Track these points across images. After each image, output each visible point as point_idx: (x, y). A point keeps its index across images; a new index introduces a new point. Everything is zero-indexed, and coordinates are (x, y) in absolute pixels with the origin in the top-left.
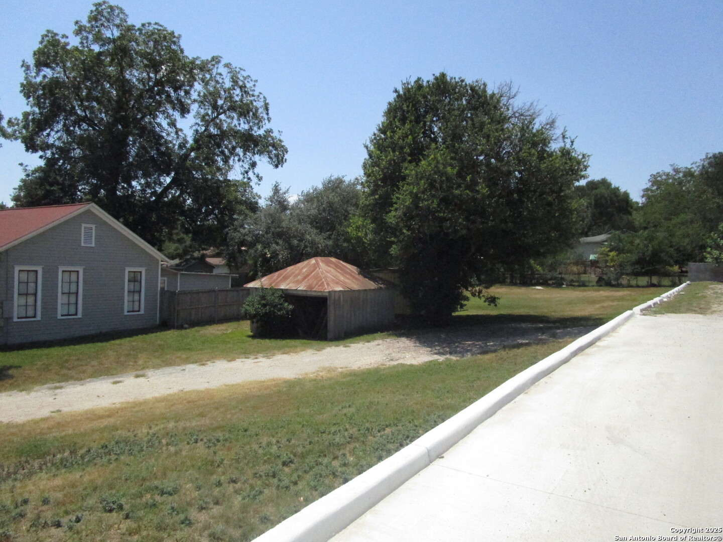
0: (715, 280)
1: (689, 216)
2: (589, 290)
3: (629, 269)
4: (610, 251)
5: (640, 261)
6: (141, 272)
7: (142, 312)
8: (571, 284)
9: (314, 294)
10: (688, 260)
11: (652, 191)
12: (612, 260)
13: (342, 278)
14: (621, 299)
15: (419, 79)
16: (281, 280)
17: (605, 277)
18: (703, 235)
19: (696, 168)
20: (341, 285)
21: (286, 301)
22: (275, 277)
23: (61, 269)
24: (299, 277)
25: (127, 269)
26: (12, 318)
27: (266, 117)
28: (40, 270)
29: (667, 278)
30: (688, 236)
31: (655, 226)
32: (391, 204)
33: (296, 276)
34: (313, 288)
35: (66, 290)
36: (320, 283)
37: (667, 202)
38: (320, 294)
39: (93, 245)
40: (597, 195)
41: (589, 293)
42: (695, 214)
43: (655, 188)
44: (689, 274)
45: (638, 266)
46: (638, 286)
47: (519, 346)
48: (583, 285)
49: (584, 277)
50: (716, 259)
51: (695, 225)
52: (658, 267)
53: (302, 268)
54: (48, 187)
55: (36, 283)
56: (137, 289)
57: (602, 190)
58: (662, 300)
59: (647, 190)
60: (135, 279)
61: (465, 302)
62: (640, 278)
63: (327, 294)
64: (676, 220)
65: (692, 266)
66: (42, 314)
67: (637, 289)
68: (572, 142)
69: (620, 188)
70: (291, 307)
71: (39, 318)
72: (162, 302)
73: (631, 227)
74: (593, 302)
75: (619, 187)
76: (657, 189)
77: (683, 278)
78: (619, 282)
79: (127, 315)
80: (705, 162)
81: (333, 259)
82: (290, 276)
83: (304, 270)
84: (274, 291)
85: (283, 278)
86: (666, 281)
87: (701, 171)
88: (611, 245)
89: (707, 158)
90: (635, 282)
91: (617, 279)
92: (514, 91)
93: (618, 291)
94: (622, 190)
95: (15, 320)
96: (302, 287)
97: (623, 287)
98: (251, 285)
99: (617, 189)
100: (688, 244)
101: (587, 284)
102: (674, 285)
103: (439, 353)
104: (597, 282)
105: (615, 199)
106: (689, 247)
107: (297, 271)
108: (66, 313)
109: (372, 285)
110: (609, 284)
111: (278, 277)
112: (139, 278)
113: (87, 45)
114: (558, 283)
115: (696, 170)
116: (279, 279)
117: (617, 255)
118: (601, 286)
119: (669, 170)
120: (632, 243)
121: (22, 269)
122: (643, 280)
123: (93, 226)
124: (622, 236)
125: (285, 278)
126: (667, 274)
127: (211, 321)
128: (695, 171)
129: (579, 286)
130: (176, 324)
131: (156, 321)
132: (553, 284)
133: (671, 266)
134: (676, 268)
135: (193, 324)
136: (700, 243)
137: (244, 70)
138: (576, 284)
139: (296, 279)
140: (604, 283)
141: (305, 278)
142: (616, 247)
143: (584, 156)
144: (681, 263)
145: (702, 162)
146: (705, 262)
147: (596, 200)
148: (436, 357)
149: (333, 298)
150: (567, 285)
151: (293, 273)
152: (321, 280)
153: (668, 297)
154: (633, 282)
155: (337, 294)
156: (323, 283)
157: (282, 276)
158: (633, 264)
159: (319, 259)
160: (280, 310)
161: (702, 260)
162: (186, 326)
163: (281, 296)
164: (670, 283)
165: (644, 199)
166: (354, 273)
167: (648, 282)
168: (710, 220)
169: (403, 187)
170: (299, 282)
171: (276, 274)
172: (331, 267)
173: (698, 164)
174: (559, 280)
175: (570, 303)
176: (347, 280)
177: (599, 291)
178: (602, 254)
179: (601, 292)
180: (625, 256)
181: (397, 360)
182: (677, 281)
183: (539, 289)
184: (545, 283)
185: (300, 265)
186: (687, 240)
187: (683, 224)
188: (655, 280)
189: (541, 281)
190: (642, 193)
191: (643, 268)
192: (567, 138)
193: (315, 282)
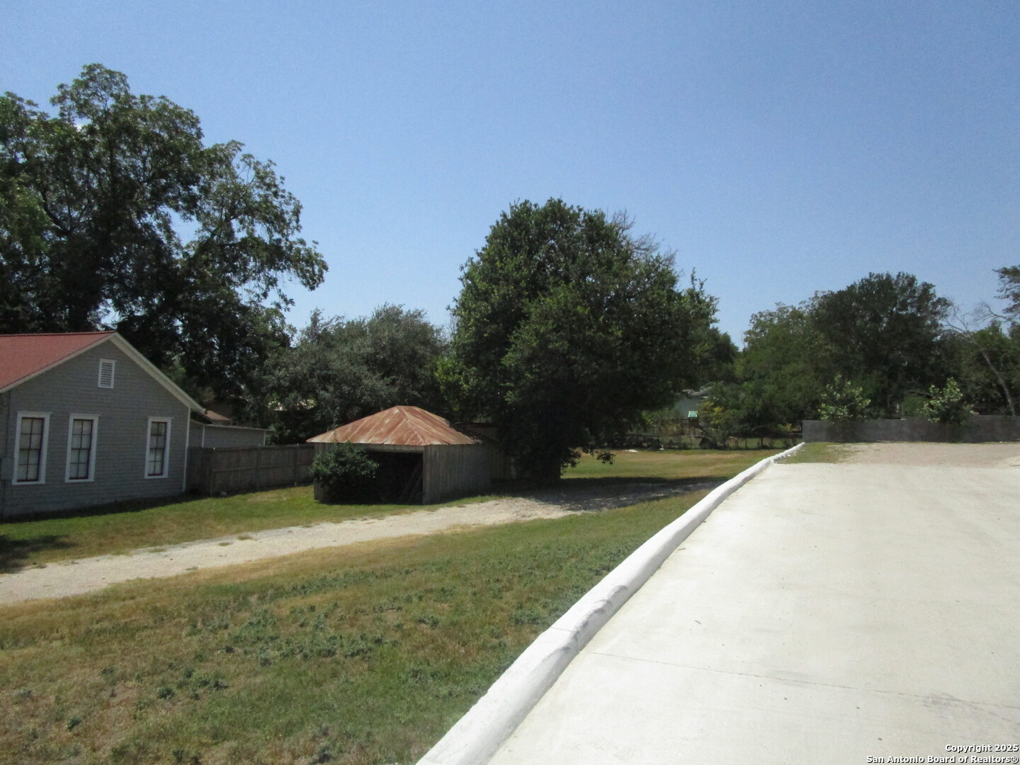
1: (801, 366)
2: (693, 453)
3: (737, 428)
4: (715, 406)
5: (750, 419)
6: (166, 423)
7: (165, 475)
8: (670, 447)
9: (405, 449)
10: (801, 418)
11: (754, 333)
12: (717, 417)
13: (435, 431)
14: (734, 461)
15: (526, 202)
16: (358, 433)
18: (817, 388)
19: (804, 309)
20: (436, 438)
21: (369, 458)
22: (349, 430)
23: (72, 417)
24: (383, 430)
25: (151, 420)
26: (10, 481)
27: (295, 225)
28: (47, 417)
29: (779, 439)
30: (800, 389)
31: (761, 377)
32: (509, 345)
33: (378, 428)
34: (404, 442)
35: (76, 445)
36: (412, 436)
37: (774, 349)
38: (412, 449)
39: (112, 387)
42: (807, 363)
43: (759, 330)
44: (803, 434)
45: (747, 424)
46: (747, 449)
47: (658, 499)
48: (684, 447)
49: (685, 439)
50: (833, 416)
51: (808, 377)
52: (768, 426)
53: (384, 419)
54: (8, 308)
55: (42, 434)
56: (161, 445)
59: (749, 332)
60: (158, 433)
61: (576, 460)
62: (749, 440)
63: (423, 449)
64: (787, 370)
65: (807, 424)
66: (47, 477)
67: (748, 451)
68: (702, 284)
69: (719, 330)
70: (375, 465)
71: (42, 481)
72: (190, 462)
73: (730, 378)
74: (705, 464)
75: (717, 328)
76: (761, 331)
77: (798, 440)
78: (726, 443)
79: (147, 480)
80: (814, 301)
81: (417, 409)
82: (369, 428)
83: (387, 421)
84: (352, 446)
85: (360, 430)
86: (778, 443)
87: (811, 313)
88: (713, 399)
89: (816, 297)
90: (744, 444)
91: (724, 440)
92: (629, 222)
93: (726, 454)
94: (722, 332)
95: (15, 483)
96: (389, 441)
97: (731, 449)
98: (316, 440)
100: (800, 399)
101: (689, 447)
102: (787, 447)
103: (571, 509)
104: (701, 444)
106: (801, 403)
107: (378, 423)
108: (74, 476)
109: (468, 440)
110: (714, 446)
111: (353, 430)
112: (163, 431)
113: (69, 118)
114: (654, 446)
115: (806, 311)
116: (355, 432)
117: (723, 411)
118: (705, 449)
119: (774, 309)
120: (736, 397)
121: (25, 416)
122: (753, 442)
123: (113, 362)
124: (725, 389)
125: (364, 431)
126: (778, 435)
127: (253, 488)
128: (804, 312)
129: (680, 449)
130: (211, 492)
131: (182, 488)
132: (648, 446)
133: (784, 424)
134: (789, 428)
135: (232, 492)
136: (814, 398)
137: (275, 164)
138: (676, 447)
139: (378, 432)
140: (708, 444)
141: (391, 430)
142: (719, 402)
143: (711, 299)
144: (794, 421)
145: (811, 302)
146: (820, 420)
148: (570, 513)
149: (429, 454)
150: (665, 448)
151: (373, 425)
152: (413, 432)
154: (742, 444)
155: (433, 449)
156: (416, 435)
157: (359, 428)
158: (742, 422)
159: (402, 408)
160: (363, 469)
161: (817, 417)
162: (224, 493)
163: (363, 454)
164: (784, 445)
165: (746, 344)
167: (758, 443)
169: (525, 326)
170: (383, 435)
171: (350, 426)
172: (418, 418)
173: (807, 304)
174: (654, 442)
175: (677, 466)
176: (440, 434)
177: (705, 454)
178: (705, 409)
179: (707, 456)
180: (731, 412)
181: (529, 516)
183: (634, 453)
184: (638, 446)
185: (378, 415)
186: (799, 395)
187: (793, 375)
188: (766, 442)
190: (744, 337)
191: (752, 426)
192: (696, 280)
193: (405, 436)
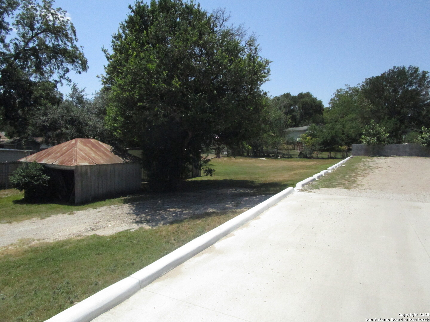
0: (366, 155)
1: (354, 116)
3: (318, 147)
4: (308, 136)
5: (324, 143)
8: (284, 157)
9: (65, 168)
10: (353, 142)
12: (308, 142)
14: (309, 167)
17: (304, 153)
18: (362, 127)
19: (359, 87)
22: (42, 154)
24: (59, 154)
27: (74, 38)
29: (339, 153)
30: (353, 128)
31: (335, 121)
33: (57, 153)
34: (64, 163)
36: (70, 159)
37: (343, 107)
38: (69, 168)
40: (303, 102)
41: (293, 162)
42: (358, 115)
43: (337, 98)
44: (352, 151)
45: (323, 146)
46: (323, 158)
48: (290, 157)
49: (291, 152)
50: (368, 142)
51: (357, 121)
52: (334, 146)
57: (307, 99)
58: (327, 172)
59: (332, 100)
62: (324, 153)
63: (74, 168)
64: (347, 118)
65: (354, 146)
67: (322, 160)
69: (317, 98)
70: (48, 178)
73: (323, 122)
75: (316, 98)
77: (349, 153)
81: (93, 140)
82: (52, 153)
83: (64, 149)
85: (48, 154)
86: (339, 155)
87: (362, 89)
88: (309, 132)
89: (366, 80)
91: (311, 154)
94: (318, 99)
96: (56, 163)
97: (314, 158)
98: (23, 160)
99: (316, 99)
100: (353, 133)
101: (293, 156)
102: (343, 158)
104: (299, 155)
105: (313, 104)
107: (59, 150)
110: (305, 157)
114: (276, 156)
116: (44, 155)
117: (311, 139)
118: (301, 158)
119: (344, 88)
120: (322, 131)
122: (326, 154)
124: (317, 127)
126: (339, 151)
128: (359, 89)
129: (288, 158)
132: (273, 156)
133: (342, 146)
134: (345, 147)
136: (360, 132)
138: (287, 156)
139: (55, 156)
140: (303, 156)
141: (61, 155)
142: (312, 134)
144: (348, 144)
146: (361, 144)
147: (303, 105)
149: (79, 171)
150: (281, 157)
151: (56, 151)
152: (72, 157)
153: (333, 169)
154: (320, 156)
155: (83, 168)
158: (320, 145)
159: (79, 140)
161: (360, 142)
163: (41, 169)
165: (330, 105)
166: (107, 150)
167: (328, 156)
168: (365, 118)
170: (56, 158)
173: (360, 85)
174: (276, 154)
177: (298, 161)
178: (303, 138)
180: (315, 139)
182: (345, 155)
183: (263, 160)
184: (268, 156)
186: (352, 130)
187: (350, 120)
188: (333, 154)
189: (265, 154)
190: (329, 102)
191: (325, 147)
193: (67, 159)
